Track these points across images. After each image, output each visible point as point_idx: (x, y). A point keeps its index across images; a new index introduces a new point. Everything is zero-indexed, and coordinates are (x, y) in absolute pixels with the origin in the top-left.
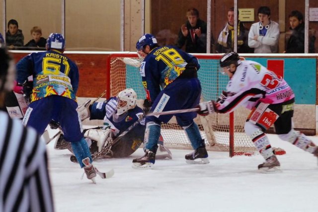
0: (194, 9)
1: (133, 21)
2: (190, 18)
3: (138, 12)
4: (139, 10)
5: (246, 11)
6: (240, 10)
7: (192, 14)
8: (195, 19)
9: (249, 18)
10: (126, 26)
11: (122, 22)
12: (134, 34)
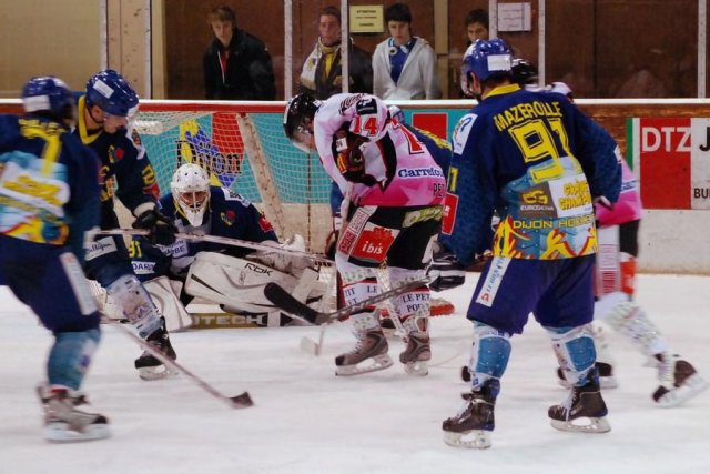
0: (226, 9)
1: (126, 32)
2: (219, 27)
3: (136, 15)
4: (139, 10)
5: (365, 12)
6: (354, 9)
7: (222, 19)
8: (229, 29)
9: (371, 25)
10: (112, 44)
11: (104, 35)
12: (129, 61)
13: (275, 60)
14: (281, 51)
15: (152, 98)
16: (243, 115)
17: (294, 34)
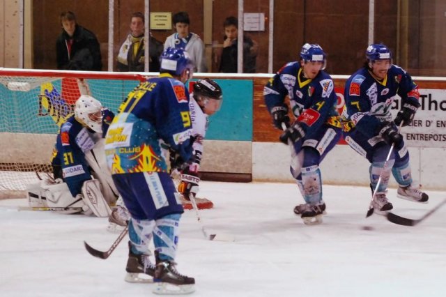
1: (7, 26)
3: (14, 15)
4: (16, 12)
5: (160, 16)
8: (73, 25)
9: (164, 25)
12: (8, 44)
13: (102, 46)
14: (107, 41)
15: (23, 68)
16: (82, 80)
17: (115, 29)
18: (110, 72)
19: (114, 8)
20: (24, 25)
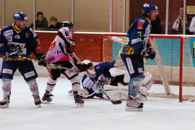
1: (118, 13)
3: (121, 7)
5: (191, 8)
6: (188, 7)
9: (193, 12)
10: (113, 16)
11: (111, 13)
12: (118, 21)
13: (162, 23)
14: (165, 20)
16: (152, 39)
17: (169, 14)
18: (166, 35)
19: (169, 4)
20: (125, 12)
